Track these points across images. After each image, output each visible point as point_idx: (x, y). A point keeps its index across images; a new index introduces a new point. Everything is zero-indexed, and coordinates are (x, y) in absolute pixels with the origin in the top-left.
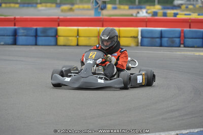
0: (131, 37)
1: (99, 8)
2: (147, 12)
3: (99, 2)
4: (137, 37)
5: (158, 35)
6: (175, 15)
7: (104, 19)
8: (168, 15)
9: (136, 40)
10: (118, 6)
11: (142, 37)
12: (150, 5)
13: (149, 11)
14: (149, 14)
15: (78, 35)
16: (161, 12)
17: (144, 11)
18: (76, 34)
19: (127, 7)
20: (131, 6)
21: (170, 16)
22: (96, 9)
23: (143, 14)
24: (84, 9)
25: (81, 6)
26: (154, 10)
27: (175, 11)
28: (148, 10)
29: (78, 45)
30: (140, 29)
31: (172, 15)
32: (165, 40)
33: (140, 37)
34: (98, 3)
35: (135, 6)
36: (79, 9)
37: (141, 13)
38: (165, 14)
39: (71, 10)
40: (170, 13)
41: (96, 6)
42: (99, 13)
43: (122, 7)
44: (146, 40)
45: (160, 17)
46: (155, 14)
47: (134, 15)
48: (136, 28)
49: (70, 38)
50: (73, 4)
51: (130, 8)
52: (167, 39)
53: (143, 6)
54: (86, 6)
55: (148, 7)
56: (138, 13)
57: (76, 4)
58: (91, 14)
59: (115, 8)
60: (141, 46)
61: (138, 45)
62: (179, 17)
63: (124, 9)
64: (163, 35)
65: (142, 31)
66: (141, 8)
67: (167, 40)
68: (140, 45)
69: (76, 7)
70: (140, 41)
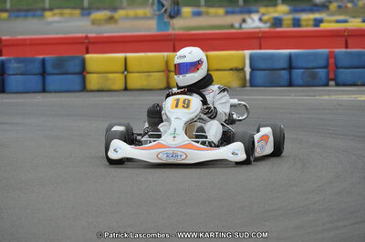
0: (231, 69)
1: (166, 16)
2: (260, 20)
3: (165, 3)
4: (242, 70)
5: (284, 64)
6: (318, 22)
7: (176, 35)
8: (303, 23)
9: (241, 75)
10: (203, 9)
11: (253, 69)
12: (267, 6)
13: (265, 18)
14: (265, 22)
15: (126, 69)
16: (288, 18)
17: (256, 17)
18: (122, 68)
19: (221, 11)
20: (230, 9)
21: (307, 26)
22: (160, 17)
23: (254, 23)
24: (136, 18)
25: (131, 12)
26: (276, 15)
27: (317, 16)
28: (264, 14)
29: (126, 89)
30: (247, 53)
31: (312, 23)
32: (297, 73)
33: (248, 70)
34: (163, 6)
35: (237, 9)
36: (127, 18)
37: (249, 21)
38: (297, 23)
39: (111, 19)
40: (307, 20)
41: (159, 10)
42: (167, 24)
43: (212, 10)
44: (259, 74)
45: (287, 28)
46: (277, 22)
47: (237, 25)
48: (240, 52)
49: (111, 76)
50: (115, 9)
51: (227, 13)
52: (302, 70)
53: (253, 8)
54: (140, 12)
55: (263, 10)
56: (244, 21)
57: (122, 8)
58: (150, 27)
59: (198, 14)
60: (251, 86)
61: (244, 86)
62: (324, 26)
63: (216, 15)
64: (294, 64)
65: (252, 58)
66: (250, 12)
67: (303, 73)
68: (248, 84)
69: (121, 13)
70: (248, 77)
